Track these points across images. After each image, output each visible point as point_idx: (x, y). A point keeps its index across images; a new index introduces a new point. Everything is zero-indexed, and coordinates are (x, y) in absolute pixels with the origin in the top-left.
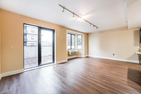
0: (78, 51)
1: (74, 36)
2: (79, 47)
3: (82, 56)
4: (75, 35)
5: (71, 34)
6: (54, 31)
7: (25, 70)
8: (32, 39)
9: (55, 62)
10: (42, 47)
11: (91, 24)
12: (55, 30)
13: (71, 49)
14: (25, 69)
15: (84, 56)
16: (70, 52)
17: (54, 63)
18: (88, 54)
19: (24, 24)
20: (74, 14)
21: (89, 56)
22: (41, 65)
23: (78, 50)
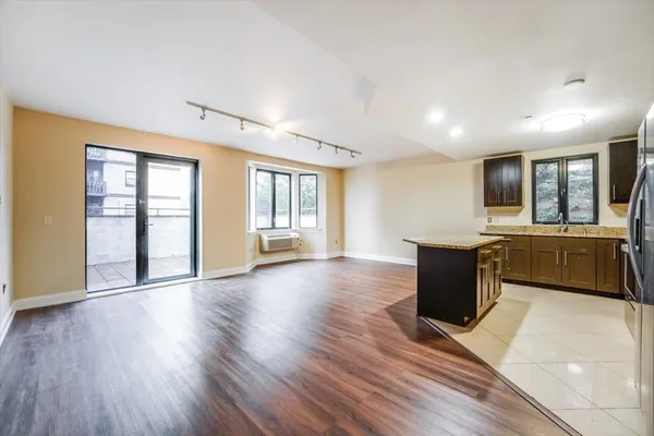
0: (298, 236)
1: (288, 177)
2: (308, 221)
3: (316, 256)
4: (290, 175)
5: (274, 173)
6: (196, 164)
7: (89, 296)
8: (127, 185)
9: (200, 273)
10: (150, 221)
11: (320, 142)
12: (200, 163)
13: (273, 227)
14: (89, 290)
15: (325, 256)
16: (265, 238)
17: (196, 276)
18: (342, 248)
19: (87, 146)
20: (242, 119)
21: (346, 254)
22: (145, 281)
23: (300, 233)
